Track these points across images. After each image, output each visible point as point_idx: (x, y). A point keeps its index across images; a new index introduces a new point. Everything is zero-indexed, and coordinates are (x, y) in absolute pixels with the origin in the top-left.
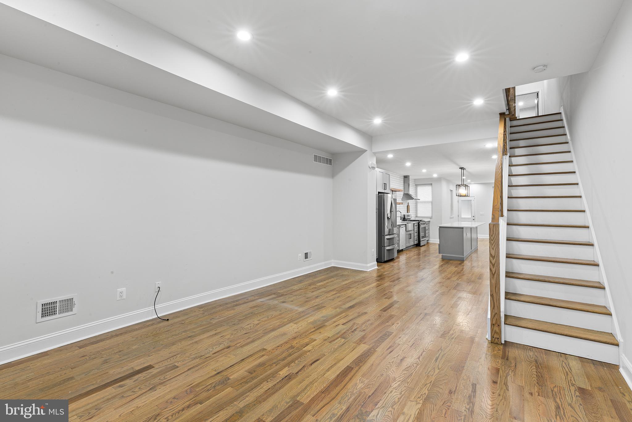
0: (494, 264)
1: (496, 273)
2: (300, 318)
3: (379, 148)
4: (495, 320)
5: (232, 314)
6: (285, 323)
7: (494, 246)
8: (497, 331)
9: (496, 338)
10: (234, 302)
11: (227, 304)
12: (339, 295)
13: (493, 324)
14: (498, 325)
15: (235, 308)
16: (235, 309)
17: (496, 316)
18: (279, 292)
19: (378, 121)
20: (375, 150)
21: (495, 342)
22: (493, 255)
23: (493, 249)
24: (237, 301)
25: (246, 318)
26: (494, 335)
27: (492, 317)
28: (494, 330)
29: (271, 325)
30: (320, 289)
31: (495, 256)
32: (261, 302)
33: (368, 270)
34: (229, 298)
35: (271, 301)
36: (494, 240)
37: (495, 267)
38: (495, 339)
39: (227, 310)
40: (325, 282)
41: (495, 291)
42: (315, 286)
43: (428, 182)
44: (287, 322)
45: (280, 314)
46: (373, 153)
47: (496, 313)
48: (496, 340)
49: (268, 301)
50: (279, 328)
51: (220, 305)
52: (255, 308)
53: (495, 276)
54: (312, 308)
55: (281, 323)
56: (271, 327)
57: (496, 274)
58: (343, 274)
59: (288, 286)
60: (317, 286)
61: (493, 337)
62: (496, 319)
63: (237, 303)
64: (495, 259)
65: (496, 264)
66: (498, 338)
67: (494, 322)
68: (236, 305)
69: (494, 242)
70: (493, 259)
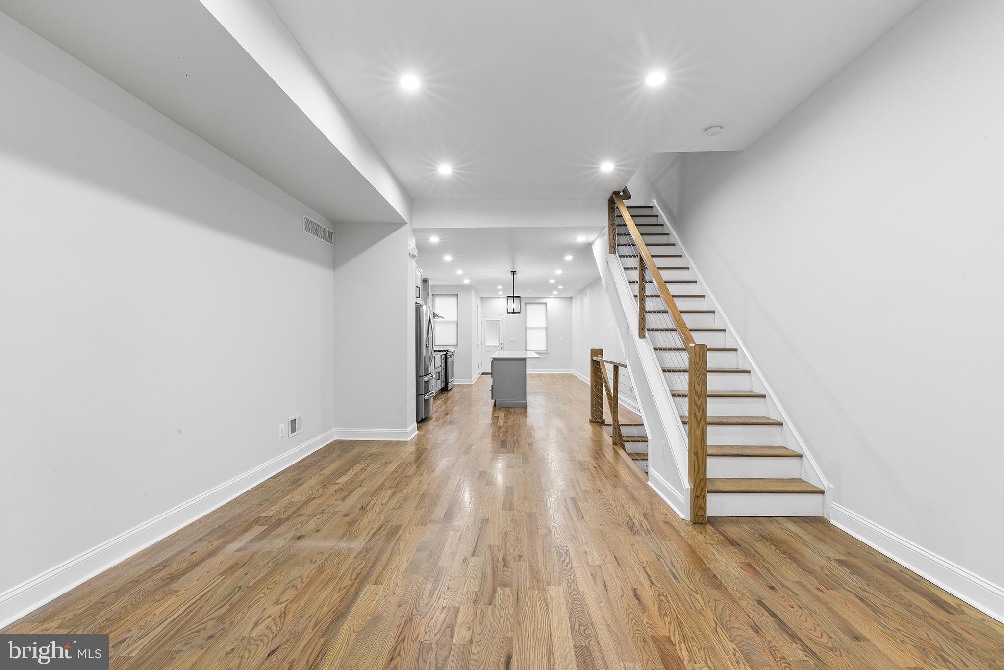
0: (700, 407)
1: (702, 419)
2: (372, 566)
3: (425, 222)
4: (700, 490)
5: (178, 608)
6: (353, 589)
7: (701, 379)
8: (703, 505)
9: (700, 515)
10: (155, 570)
11: (136, 582)
12: (400, 496)
13: (697, 496)
14: (704, 496)
15: (174, 586)
16: (177, 591)
17: (700, 484)
18: (264, 514)
19: (445, 170)
20: (418, 226)
21: (699, 522)
22: (699, 393)
23: (699, 384)
24: (165, 565)
25: (233, 607)
26: (697, 512)
27: (696, 487)
28: (698, 504)
29: (321, 607)
30: (353, 491)
31: (701, 394)
32: (239, 550)
33: (409, 439)
34: (129, 563)
35: (264, 542)
36: (700, 370)
37: (701, 412)
38: (699, 518)
39: (155, 601)
40: (351, 473)
41: (700, 446)
42: (337, 487)
43: (455, 291)
44: (352, 585)
45: (320, 570)
46: (413, 229)
47: (701, 479)
48: (701, 518)
49: (258, 545)
50: (349, 606)
51: (117, 592)
52: (238, 572)
53: (701, 424)
54: (378, 537)
55: (343, 591)
56: (325, 609)
57: (702, 421)
58: (371, 452)
59: (274, 497)
60: (340, 485)
61: (697, 515)
62: (702, 488)
63: (169, 570)
64: (700, 400)
65: (701, 407)
66: (703, 515)
67: (698, 493)
68: (172, 578)
69: (700, 373)
70: (699, 400)
